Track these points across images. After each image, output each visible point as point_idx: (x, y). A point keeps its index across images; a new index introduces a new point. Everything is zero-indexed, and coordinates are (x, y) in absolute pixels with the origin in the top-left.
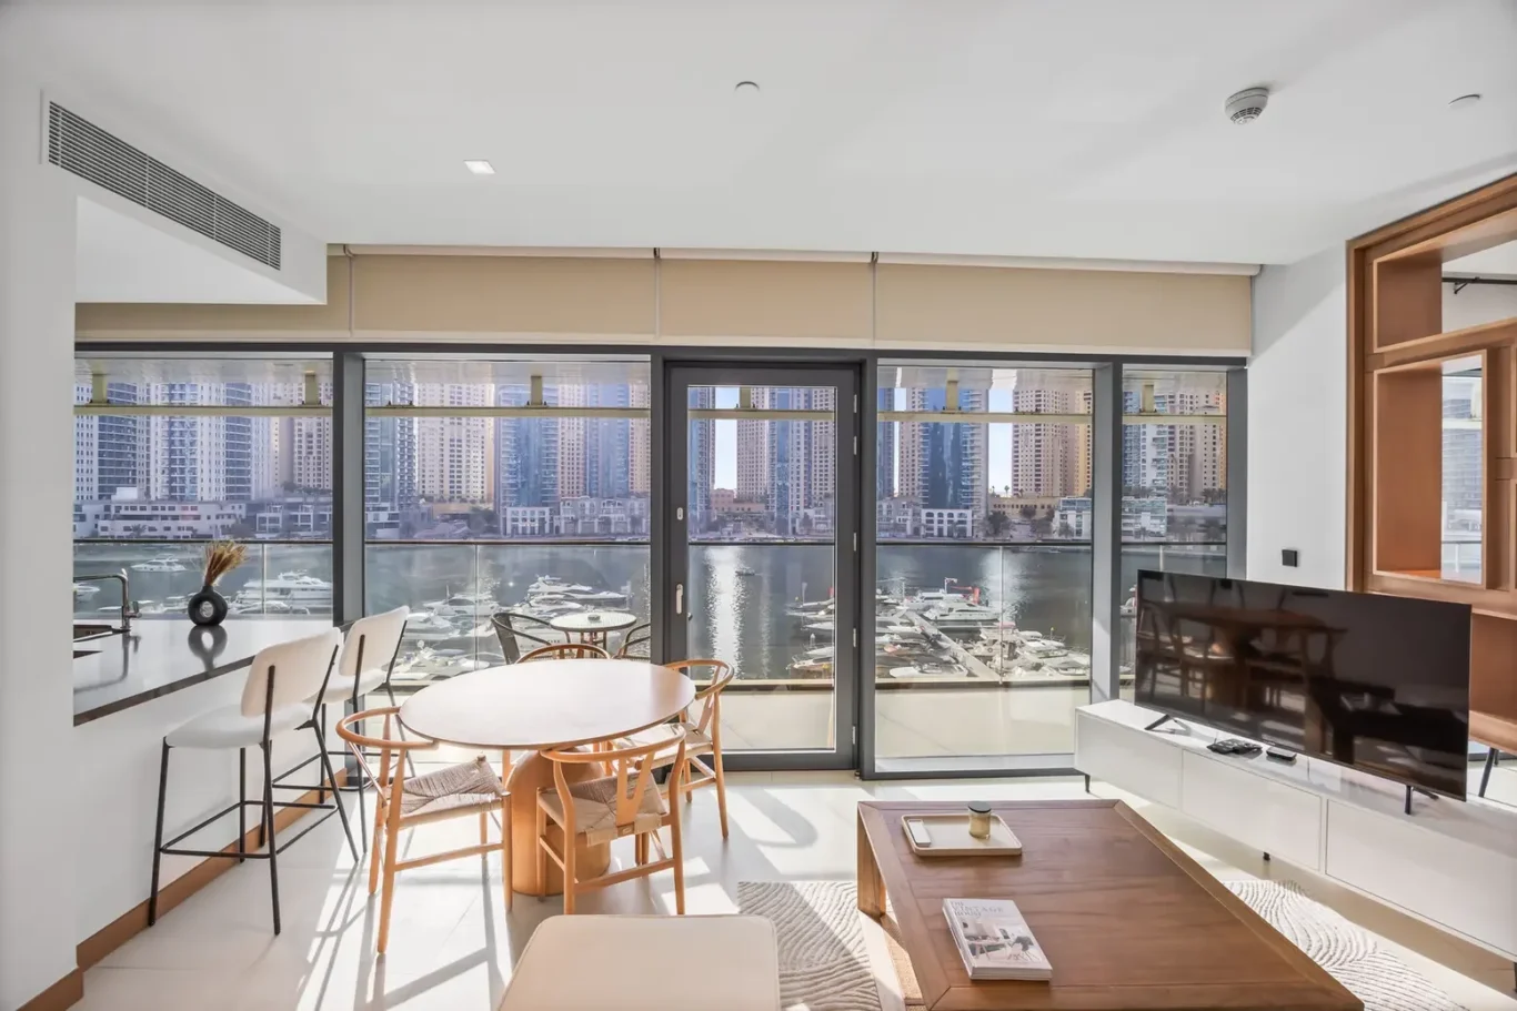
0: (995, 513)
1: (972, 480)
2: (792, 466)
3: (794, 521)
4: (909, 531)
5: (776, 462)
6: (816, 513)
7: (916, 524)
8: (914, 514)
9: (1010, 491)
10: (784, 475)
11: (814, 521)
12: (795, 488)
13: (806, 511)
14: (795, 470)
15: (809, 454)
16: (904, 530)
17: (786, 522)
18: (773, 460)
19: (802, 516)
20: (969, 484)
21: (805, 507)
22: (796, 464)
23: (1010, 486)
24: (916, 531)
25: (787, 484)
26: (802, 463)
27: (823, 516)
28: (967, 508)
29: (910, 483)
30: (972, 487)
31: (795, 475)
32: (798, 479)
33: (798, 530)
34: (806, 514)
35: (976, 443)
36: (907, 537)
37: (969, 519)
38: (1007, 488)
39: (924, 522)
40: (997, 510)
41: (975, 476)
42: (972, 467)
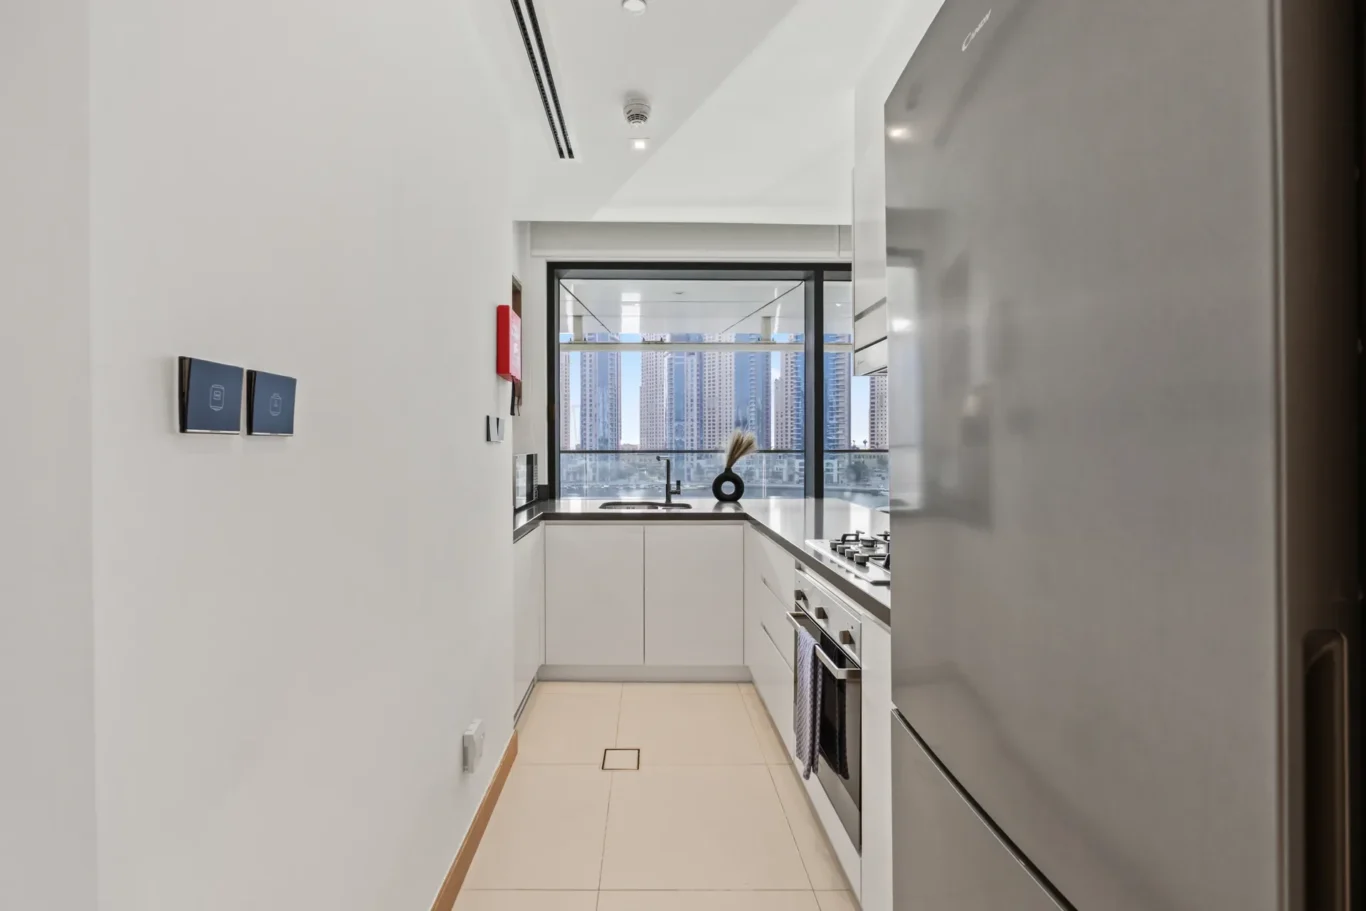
0: (856, 463)
1: (838, 435)
2: (687, 424)
3: (689, 470)
4: (785, 478)
5: (673, 421)
6: (708, 463)
7: (791, 472)
8: (789, 463)
9: (868, 444)
10: (679, 431)
11: (706, 471)
12: (690, 442)
13: (699, 461)
14: (690, 428)
16: (781, 478)
17: (683, 471)
19: (695, 465)
20: (834, 438)
22: (690, 423)
23: (868, 440)
24: (791, 478)
25: (684, 440)
26: (695, 423)
27: (712, 466)
28: (833, 458)
29: (784, 438)
30: (838, 441)
31: (689, 433)
32: (692, 435)
33: (692, 477)
34: (698, 464)
35: (841, 405)
36: (784, 483)
37: (835, 467)
38: (865, 442)
39: (797, 470)
40: (857, 460)
41: (839, 432)
42: (837, 425)
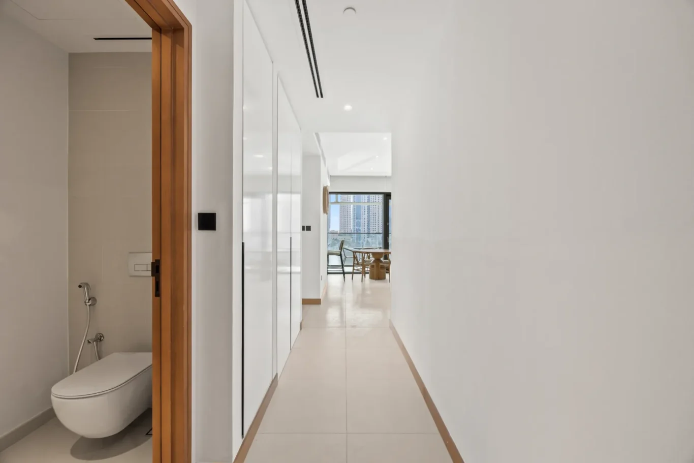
15: (369, 216)
18: (354, 218)
21: (368, 237)
